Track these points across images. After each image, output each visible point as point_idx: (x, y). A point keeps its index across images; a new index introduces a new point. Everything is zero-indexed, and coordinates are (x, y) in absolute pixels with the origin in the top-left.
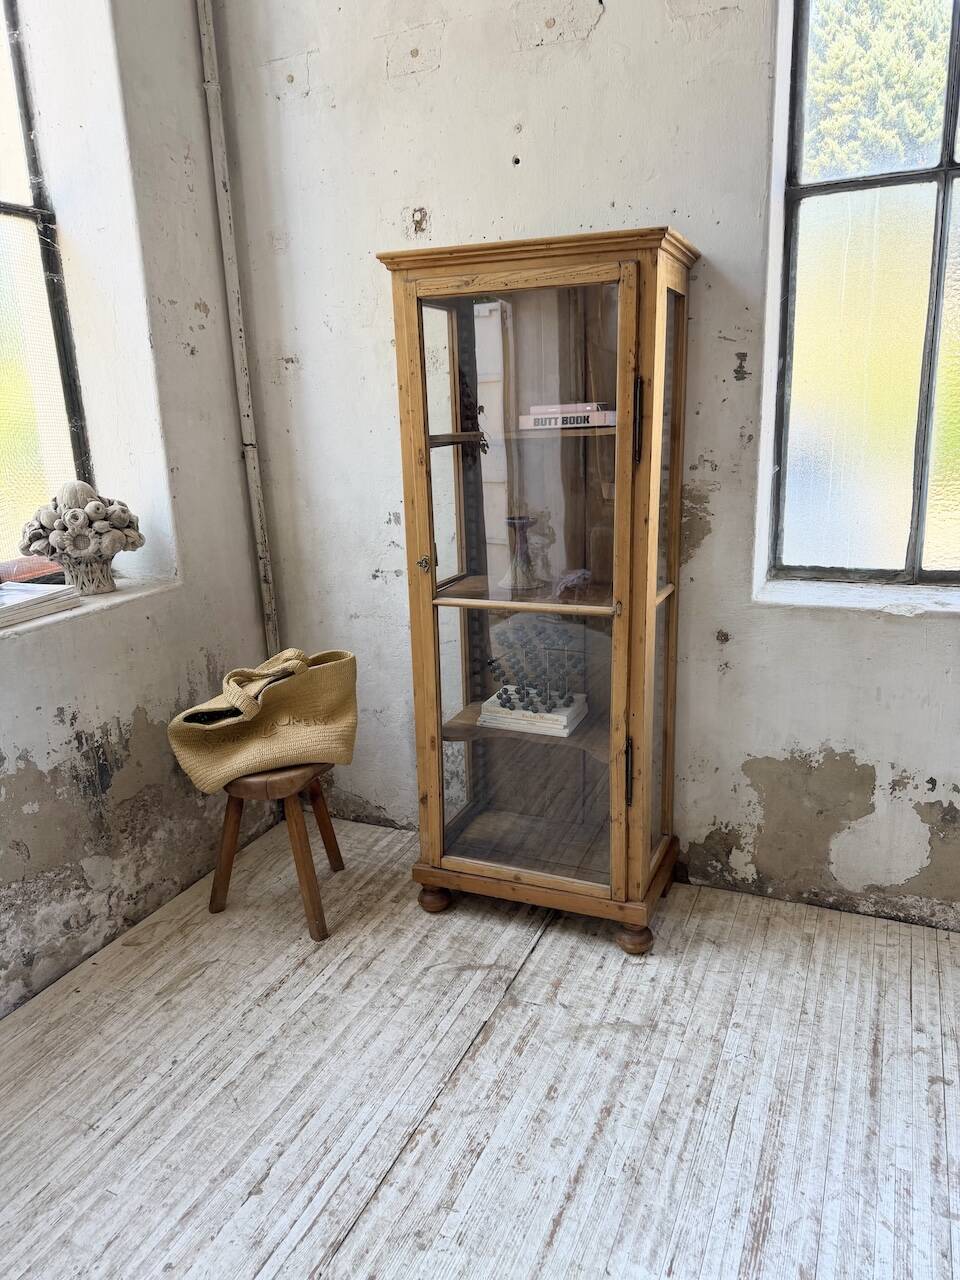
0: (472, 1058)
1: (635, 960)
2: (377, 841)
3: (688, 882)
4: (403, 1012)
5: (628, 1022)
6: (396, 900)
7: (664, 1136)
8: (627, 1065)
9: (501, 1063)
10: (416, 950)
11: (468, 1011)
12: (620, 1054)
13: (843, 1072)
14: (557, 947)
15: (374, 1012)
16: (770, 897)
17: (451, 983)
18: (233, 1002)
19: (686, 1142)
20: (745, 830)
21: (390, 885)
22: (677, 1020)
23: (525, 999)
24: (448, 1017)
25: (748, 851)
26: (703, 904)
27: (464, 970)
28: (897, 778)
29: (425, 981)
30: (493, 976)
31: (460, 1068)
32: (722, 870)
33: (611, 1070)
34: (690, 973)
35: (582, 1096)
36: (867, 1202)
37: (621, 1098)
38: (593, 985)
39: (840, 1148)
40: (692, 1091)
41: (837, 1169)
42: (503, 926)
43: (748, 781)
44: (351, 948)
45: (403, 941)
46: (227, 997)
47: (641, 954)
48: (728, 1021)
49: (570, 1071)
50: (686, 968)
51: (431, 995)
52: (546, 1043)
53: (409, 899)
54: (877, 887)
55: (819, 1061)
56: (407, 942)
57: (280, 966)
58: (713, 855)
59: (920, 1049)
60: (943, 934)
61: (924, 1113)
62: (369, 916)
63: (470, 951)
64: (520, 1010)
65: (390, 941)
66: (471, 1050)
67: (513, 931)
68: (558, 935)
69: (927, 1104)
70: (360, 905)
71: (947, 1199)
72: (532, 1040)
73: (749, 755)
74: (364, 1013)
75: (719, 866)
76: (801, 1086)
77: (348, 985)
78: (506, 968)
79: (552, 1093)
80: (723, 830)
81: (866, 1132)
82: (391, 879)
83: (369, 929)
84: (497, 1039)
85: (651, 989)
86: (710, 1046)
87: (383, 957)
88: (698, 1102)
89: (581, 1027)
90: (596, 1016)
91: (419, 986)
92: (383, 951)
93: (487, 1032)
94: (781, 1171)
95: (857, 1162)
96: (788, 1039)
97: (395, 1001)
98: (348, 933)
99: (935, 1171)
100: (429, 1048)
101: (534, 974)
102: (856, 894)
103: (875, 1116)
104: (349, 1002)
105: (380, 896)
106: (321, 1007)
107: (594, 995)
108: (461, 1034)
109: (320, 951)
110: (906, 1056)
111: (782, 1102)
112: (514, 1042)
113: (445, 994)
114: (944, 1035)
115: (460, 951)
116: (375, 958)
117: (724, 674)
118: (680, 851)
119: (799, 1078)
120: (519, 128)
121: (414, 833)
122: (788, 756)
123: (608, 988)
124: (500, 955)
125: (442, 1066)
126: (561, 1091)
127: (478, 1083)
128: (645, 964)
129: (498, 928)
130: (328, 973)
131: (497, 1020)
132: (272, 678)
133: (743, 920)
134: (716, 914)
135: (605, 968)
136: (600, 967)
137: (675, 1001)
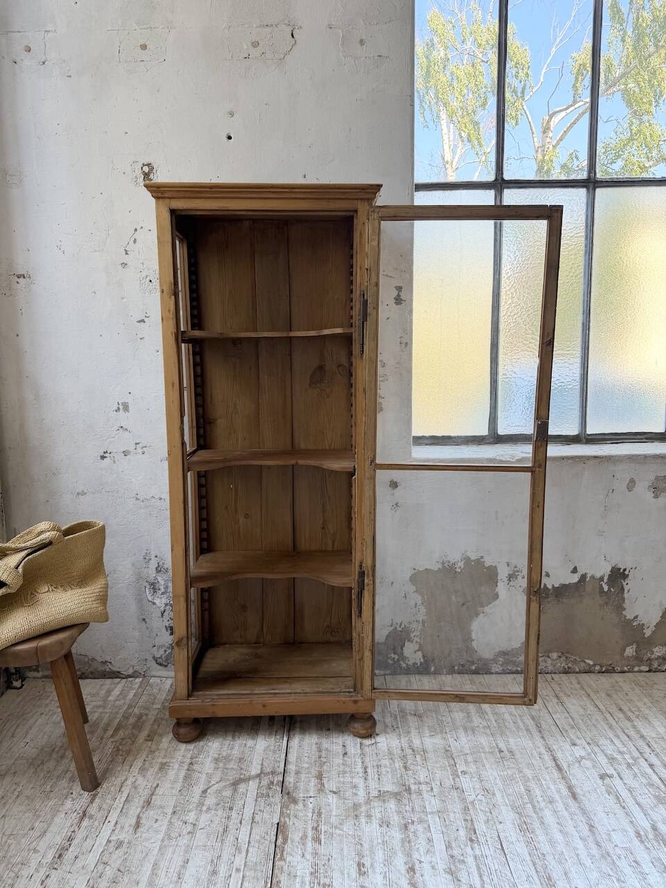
0: (282, 858)
1: (367, 742)
2: (109, 692)
4: (200, 837)
5: (387, 792)
6: (150, 738)
7: (463, 876)
8: (406, 827)
9: (308, 856)
10: (186, 778)
11: (257, 818)
12: (395, 819)
13: (549, 788)
14: (304, 745)
15: (174, 842)
16: (435, 673)
17: (233, 798)
18: (25, 872)
19: (481, 876)
20: (414, 626)
21: (138, 726)
22: (422, 780)
23: (301, 795)
24: (243, 829)
25: (417, 642)
27: (238, 784)
28: (511, 572)
29: (207, 802)
30: (265, 782)
31: (276, 871)
32: (398, 660)
33: (396, 835)
34: (412, 742)
35: (386, 863)
36: (618, 880)
37: (416, 856)
38: (347, 769)
39: (580, 845)
40: (462, 833)
41: (588, 862)
42: (253, 739)
43: (414, 588)
44: (126, 791)
45: (171, 774)
46: (16, 870)
47: (370, 736)
48: (456, 771)
49: (366, 846)
50: (407, 738)
51: (220, 813)
52: (336, 827)
53: (161, 736)
54: (504, 652)
55: (528, 784)
56: (176, 772)
57: (61, 825)
58: (392, 649)
59: (582, 758)
60: (548, 676)
61: (611, 800)
62: (130, 758)
63: (235, 767)
64: (300, 806)
65: (160, 775)
66: (277, 852)
67: (263, 742)
68: (302, 736)
69: (609, 795)
70: (118, 750)
71: (660, 859)
72: (323, 828)
73: (414, 569)
74: (165, 846)
75: (397, 657)
76: (529, 805)
77: (138, 825)
78: (273, 773)
79: (362, 869)
80: (399, 629)
81: (587, 827)
82: (137, 722)
83: (135, 770)
84: (295, 836)
85: (391, 761)
86: (455, 794)
87: (160, 791)
88: (471, 840)
89: (356, 806)
90: (362, 793)
91: (204, 808)
92: (157, 786)
93: (283, 832)
94: (554, 876)
95: (595, 851)
96: (502, 773)
97: (190, 828)
98: (116, 778)
99: (642, 842)
100: (239, 861)
101: (297, 773)
102: (491, 660)
103: (585, 814)
104: (146, 840)
105: (133, 738)
106: (120, 852)
107: (352, 777)
108: (262, 841)
109: (96, 800)
110: (577, 765)
111: (525, 822)
112: (310, 833)
113: (231, 809)
114: (589, 744)
115: (227, 769)
116: (152, 794)
117: (395, 511)
119: (525, 801)
120: (232, 114)
121: (141, 679)
122: (440, 566)
123: (360, 769)
124: (262, 764)
125: (259, 874)
126: (368, 864)
127: (298, 880)
128: (376, 743)
129: (250, 743)
130: (113, 817)
131: (287, 819)
132: (29, 551)
135: (349, 754)
136: (346, 754)
137: (412, 766)
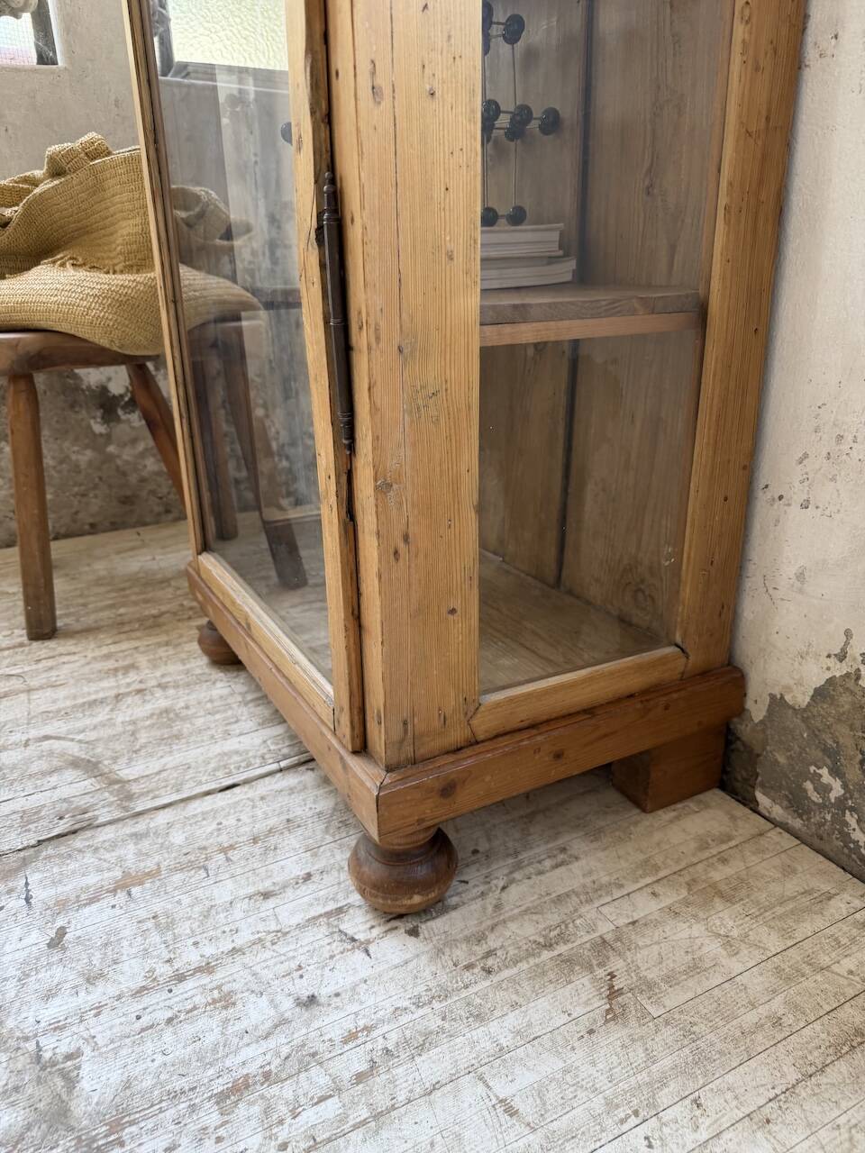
1: (359, 922)
3: (750, 804)
5: (71, 1081)
23: (34, 878)
26: (719, 874)
27: (76, 767)
32: (841, 803)
34: (421, 1048)
38: (183, 928)
45: (103, 684)
47: (391, 916)
50: (436, 1022)
58: (826, 750)
63: (143, 741)
65: (94, 676)
75: (837, 790)
87: (40, 694)
92: (61, 685)
101: (140, 836)
115: (132, 735)
118: (741, 711)
123: (191, 957)
124: (163, 771)
133: (788, 977)
134: (726, 918)
135: (271, 903)
136: (266, 895)
137: (256, 1109)
